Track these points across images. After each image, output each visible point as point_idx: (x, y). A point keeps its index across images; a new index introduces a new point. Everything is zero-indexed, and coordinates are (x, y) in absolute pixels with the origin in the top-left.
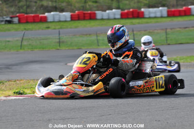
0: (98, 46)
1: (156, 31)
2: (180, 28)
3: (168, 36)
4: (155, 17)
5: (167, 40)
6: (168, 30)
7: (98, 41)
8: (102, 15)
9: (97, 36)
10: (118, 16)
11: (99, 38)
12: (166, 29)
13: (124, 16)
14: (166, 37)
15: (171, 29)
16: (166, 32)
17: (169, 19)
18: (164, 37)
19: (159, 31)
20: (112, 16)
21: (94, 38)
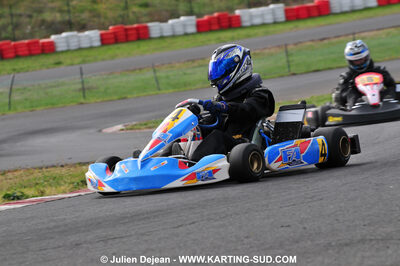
0: (159, 89)
1: (267, 51)
2: (312, 41)
3: (291, 59)
4: (264, 25)
5: (289, 66)
6: (290, 47)
7: (157, 80)
8: (161, 29)
9: (155, 71)
10: (193, 29)
11: (158, 74)
12: (286, 45)
13: (203, 27)
14: (288, 62)
15: (296, 44)
16: (287, 52)
17: (291, 25)
18: (284, 60)
19: (273, 51)
20: (179, 30)
21: (148, 75)
